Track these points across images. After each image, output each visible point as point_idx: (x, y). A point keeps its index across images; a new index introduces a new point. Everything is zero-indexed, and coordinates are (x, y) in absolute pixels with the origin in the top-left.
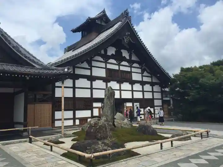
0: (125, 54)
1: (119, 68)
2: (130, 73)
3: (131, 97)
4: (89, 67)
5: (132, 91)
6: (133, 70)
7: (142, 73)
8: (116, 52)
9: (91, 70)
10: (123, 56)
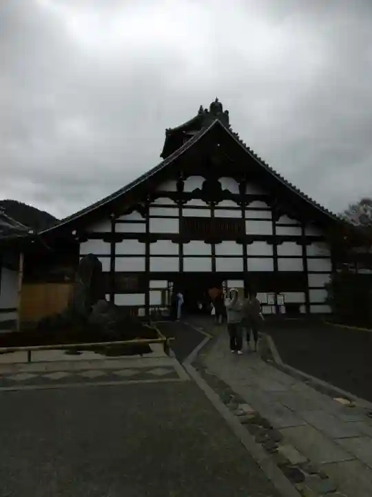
1: (212, 213)
3: (241, 269)
4: (144, 219)
5: (245, 257)
6: (249, 214)
7: (274, 219)
8: (204, 184)
9: (147, 223)
10: (223, 189)
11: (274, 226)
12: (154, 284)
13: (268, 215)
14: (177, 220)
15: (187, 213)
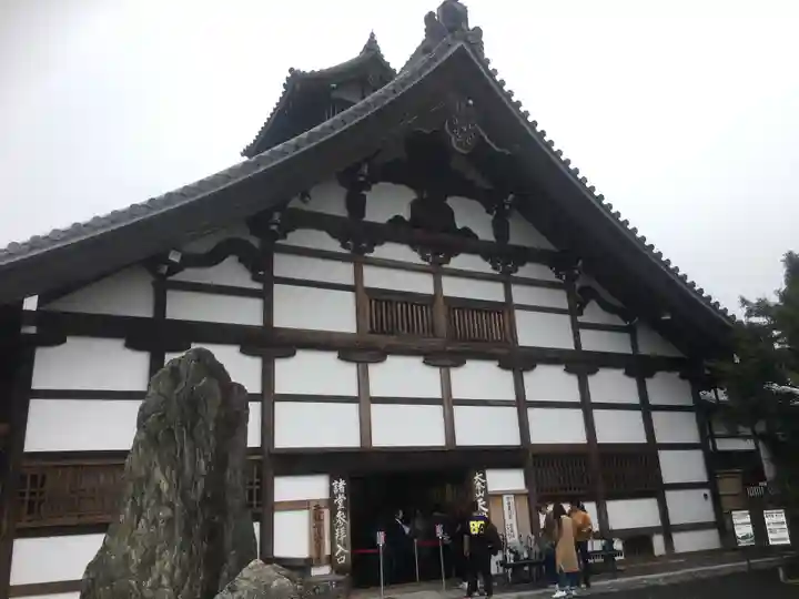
0: (471, 217)
1: (438, 285)
2: (506, 309)
3: (513, 439)
4: (258, 286)
5: (522, 404)
6: (521, 295)
7: (574, 311)
8: (414, 206)
9: (266, 297)
10: (459, 227)
11: (577, 327)
12: (286, 488)
13: (560, 299)
14: (350, 296)
15: (375, 278)
